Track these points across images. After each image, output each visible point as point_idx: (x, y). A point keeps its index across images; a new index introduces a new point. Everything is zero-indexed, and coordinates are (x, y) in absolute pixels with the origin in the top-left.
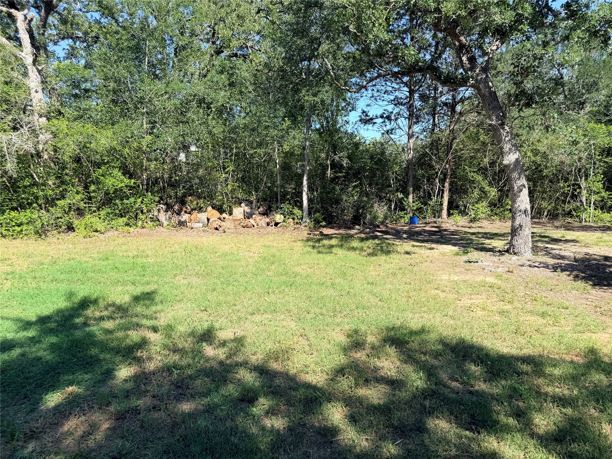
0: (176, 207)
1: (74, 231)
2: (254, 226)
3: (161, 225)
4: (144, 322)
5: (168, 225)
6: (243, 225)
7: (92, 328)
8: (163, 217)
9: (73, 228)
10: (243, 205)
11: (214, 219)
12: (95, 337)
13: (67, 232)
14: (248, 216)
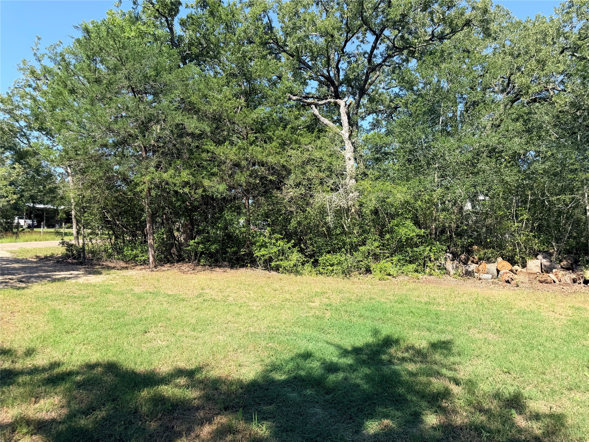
0: (463, 257)
1: (371, 273)
2: (555, 282)
3: (448, 273)
4: (444, 371)
5: (455, 274)
6: (541, 279)
7: (397, 367)
8: (449, 265)
9: (370, 270)
10: (540, 257)
11: (504, 271)
12: (402, 377)
13: (366, 274)
14: (547, 270)
